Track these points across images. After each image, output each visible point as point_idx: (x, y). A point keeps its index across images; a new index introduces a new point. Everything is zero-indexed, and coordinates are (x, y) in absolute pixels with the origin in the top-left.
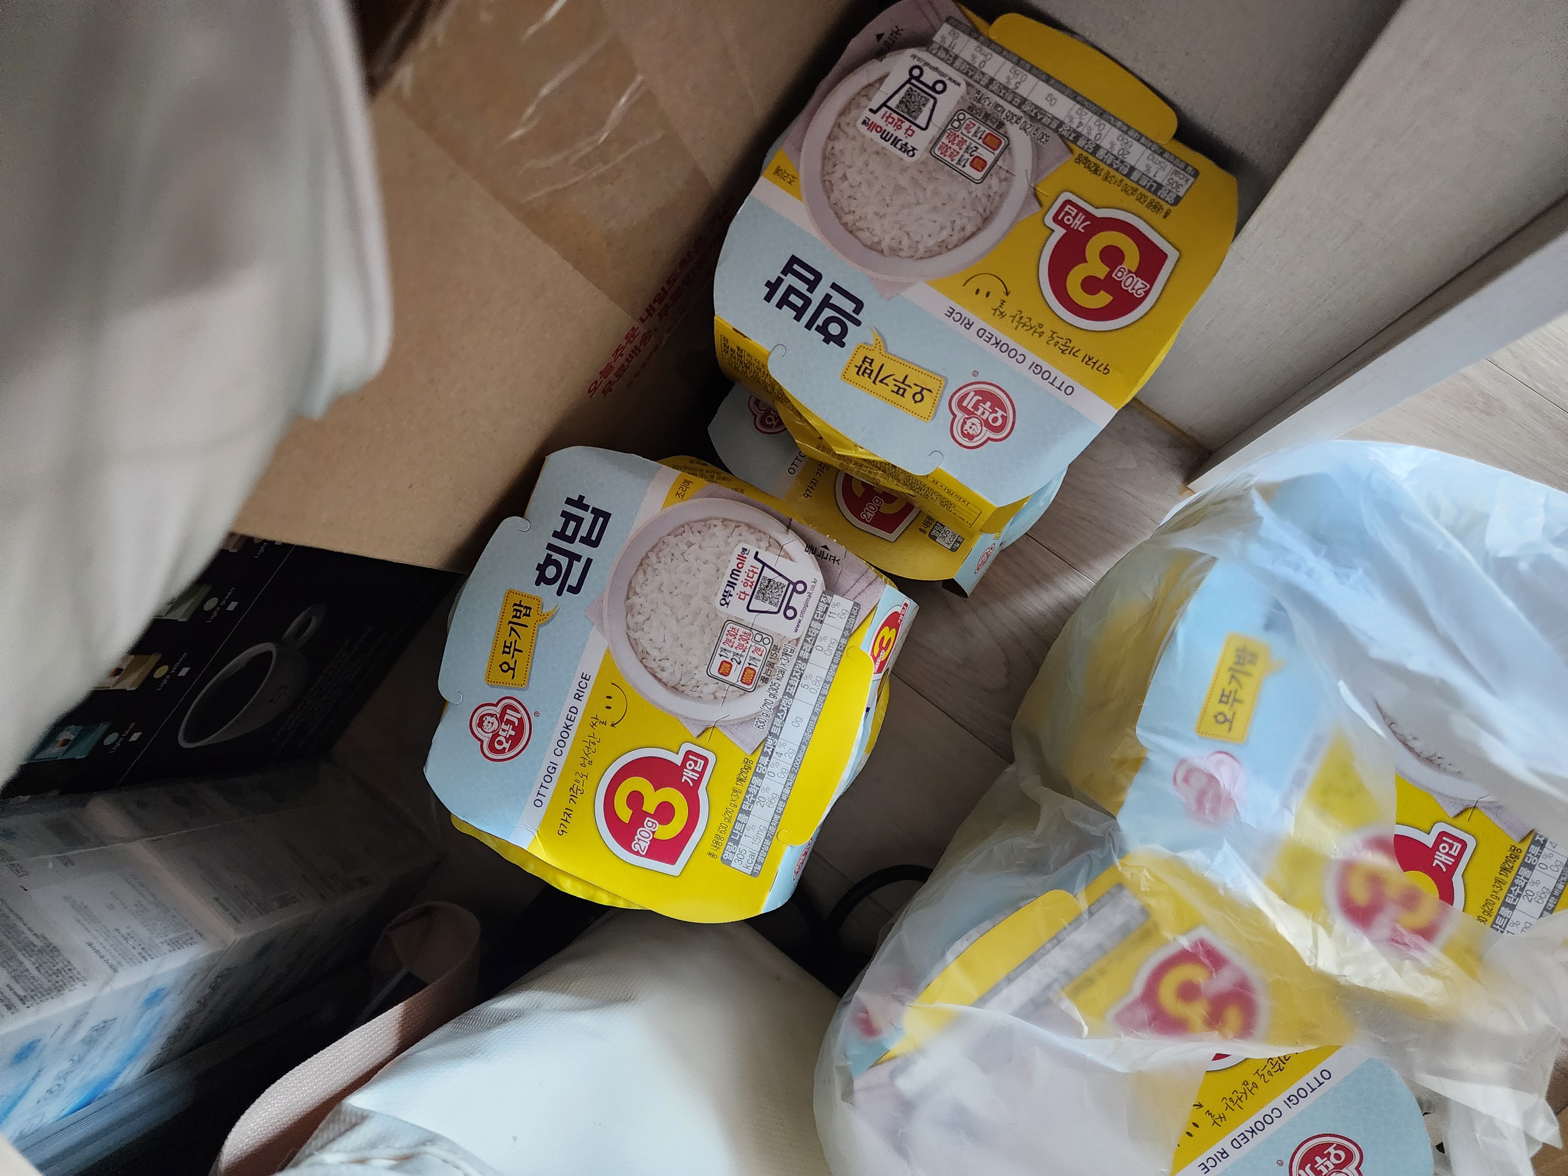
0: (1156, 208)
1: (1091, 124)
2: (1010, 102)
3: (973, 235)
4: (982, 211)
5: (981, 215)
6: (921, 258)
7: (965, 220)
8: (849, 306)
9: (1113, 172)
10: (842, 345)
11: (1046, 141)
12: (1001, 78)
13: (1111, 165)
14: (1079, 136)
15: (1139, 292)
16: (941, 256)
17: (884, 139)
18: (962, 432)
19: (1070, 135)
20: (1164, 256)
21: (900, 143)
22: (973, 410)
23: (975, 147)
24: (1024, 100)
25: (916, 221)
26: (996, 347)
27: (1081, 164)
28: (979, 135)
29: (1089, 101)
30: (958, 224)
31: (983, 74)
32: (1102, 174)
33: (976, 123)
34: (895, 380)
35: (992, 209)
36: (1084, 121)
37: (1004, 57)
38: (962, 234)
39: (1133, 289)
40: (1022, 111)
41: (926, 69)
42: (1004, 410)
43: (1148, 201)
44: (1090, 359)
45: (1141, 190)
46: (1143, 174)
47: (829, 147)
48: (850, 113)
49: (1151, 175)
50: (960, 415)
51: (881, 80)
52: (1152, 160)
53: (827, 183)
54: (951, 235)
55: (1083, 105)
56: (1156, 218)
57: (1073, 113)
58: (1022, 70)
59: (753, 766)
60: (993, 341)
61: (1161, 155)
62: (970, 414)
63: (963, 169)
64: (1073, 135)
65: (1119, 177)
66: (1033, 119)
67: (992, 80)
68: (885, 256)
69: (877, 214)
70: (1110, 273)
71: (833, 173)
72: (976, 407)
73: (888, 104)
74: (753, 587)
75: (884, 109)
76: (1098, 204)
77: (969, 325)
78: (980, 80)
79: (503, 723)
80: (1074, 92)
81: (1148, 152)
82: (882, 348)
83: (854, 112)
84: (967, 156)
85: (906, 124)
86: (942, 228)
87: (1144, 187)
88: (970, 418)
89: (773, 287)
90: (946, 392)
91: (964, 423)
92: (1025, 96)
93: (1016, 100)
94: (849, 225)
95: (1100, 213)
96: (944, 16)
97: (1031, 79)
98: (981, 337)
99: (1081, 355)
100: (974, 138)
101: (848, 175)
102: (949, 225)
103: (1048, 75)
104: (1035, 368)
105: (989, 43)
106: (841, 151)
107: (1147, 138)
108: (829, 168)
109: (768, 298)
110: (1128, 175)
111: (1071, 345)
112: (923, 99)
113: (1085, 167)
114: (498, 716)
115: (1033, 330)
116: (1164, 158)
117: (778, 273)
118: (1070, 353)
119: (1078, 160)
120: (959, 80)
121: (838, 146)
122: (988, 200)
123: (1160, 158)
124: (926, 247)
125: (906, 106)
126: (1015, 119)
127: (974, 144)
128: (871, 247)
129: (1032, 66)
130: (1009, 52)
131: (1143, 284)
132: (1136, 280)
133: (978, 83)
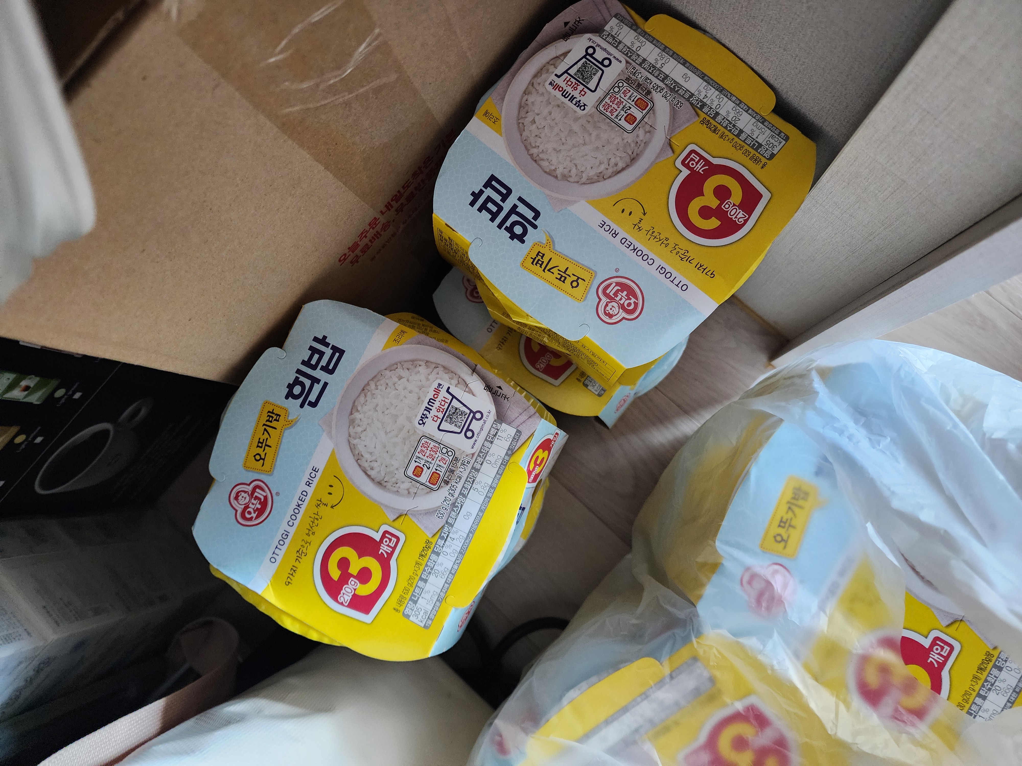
0: (756, 160)
1: (713, 97)
2: (656, 77)
3: (623, 169)
4: (630, 153)
5: (630, 156)
6: (584, 184)
7: (618, 159)
8: (530, 215)
9: (727, 133)
10: (523, 242)
11: (681, 107)
12: (651, 60)
13: (726, 128)
14: (704, 105)
15: (740, 220)
16: (599, 183)
17: (564, 96)
18: (605, 312)
19: (698, 104)
20: (761, 196)
21: (575, 100)
22: (613, 297)
23: (629, 107)
24: (667, 76)
25: (583, 157)
26: (634, 252)
27: (704, 125)
28: (632, 99)
29: (712, 80)
30: (613, 161)
31: (639, 55)
32: (719, 133)
33: (630, 90)
34: (559, 270)
35: (638, 152)
36: (708, 95)
37: (654, 44)
38: (615, 168)
39: (736, 217)
40: (665, 84)
41: (597, 49)
42: (636, 298)
43: (751, 155)
44: (701, 266)
45: (746, 147)
46: (749, 135)
47: (525, 99)
48: (541, 76)
49: (754, 137)
50: (604, 300)
51: (565, 54)
52: (756, 126)
53: (521, 125)
54: (607, 169)
55: (708, 83)
56: (756, 168)
57: (701, 88)
58: (666, 55)
59: (432, 546)
60: (632, 247)
61: (763, 123)
62: (612, 299)
63: (619, 122)
64: (700, 104)
65: (731, 136)
66: (672, 90)
67: (644, 60)
68: (558, 180)
69: (555, 149)
70: (720, 205)
71: (526, 117)
72: (616, 294)
73: (568, 72)
74: (444, 413)
75: (566, 75)
76: (714, 155)
77: (615, 235)
78: (636, 59)
79: (253, 499)
80: (703, 73)
81: (754, 120)
82: (551, 246)
83: (544, 76)
84: (622, 113)
85: (581, 87)
86: (600, 163)
87: (749, 145)
88: (612, 302)
89: (476, 196)
90: (595, 282)
91: (607, 305)
92: (668, 74)
93: (661, 75)
94: (535, 156)
95: (715, 161)
96: (613, 13)
97: (673, 62)
98: (623, 244)
99: (694, 263)
100: (629, 101)
101: (536, 120)
102: (606, 162)
103: (685, 60)
104: (661, 269)
105: (644, 34)
106: (533, 103)
107: (753, 110)
108: (523, 114)
109: (472, 204)
110: (738, 136)
111: (688, 255)
112: (594, 70)
113: (707, 127)
114: (250, 493)
115: (661, 242)
116: (765, 125)
117: (480, 187)
118: (687, 261)
119: (702, 122)
120: (621, 58)
121: (531, 99)
122: (636, 146)
123: (762, 125)
124: (588, 176)
125: (582, 74)
126: (659, 89)
127: (628, 105)
128: (549, 173)
129: (674, 53)
130: (658, 41)
131: (743, 214)
132: (738, 211)
133: (634, 61)
